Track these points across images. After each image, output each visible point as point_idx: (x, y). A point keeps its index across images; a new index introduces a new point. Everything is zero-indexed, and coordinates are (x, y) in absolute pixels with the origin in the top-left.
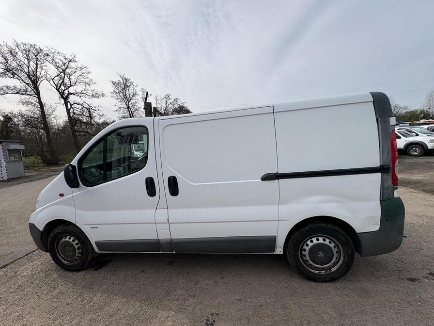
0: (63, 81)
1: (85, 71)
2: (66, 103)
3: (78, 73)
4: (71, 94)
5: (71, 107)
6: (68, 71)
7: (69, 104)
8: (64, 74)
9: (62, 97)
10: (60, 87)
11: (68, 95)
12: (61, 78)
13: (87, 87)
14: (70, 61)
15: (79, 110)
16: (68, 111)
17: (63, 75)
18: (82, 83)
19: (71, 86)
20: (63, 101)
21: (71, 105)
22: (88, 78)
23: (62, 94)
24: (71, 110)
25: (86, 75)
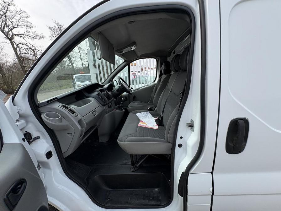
0: (6, 23)
1: (25, 15)
2: (12, 43)
3: (18, 17)
4: (16, 35)
5: (17, 47)
6: (8, 14)
7: (14, 44)
8: (6, 17)
9: (8, 38)
10: (4, 28)
11: (13, 36)
12: (3, 21)
13: (29, 30)
14: (9, 5)
15: (25, 49)
16: (15, 50)
17: (5, 18)
18: (23, 26)
19: (14, 28)
20: (8, 41)
21: (17, 45)
22: (28, 22)
23: (7, 35)
24: (18, 49)
25: (25, 19)
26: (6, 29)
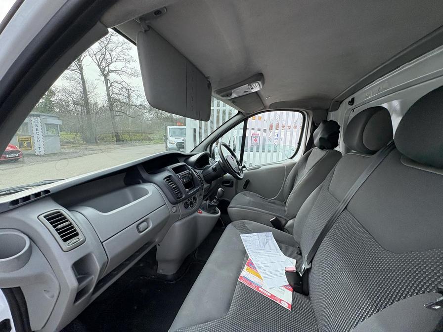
0: (104, 57)
1: (126, 47)
2: (106, 81)
3: (120, 49)
4: (112, 71)
5: (111, 86)
6: (110, 46)
7: (109, 81)
8: (106, 49)
9: (104, 75)
10: (101, 63)
11: (109, 71)
12: (102, 54)
13: (127, 65)
14: (112, 35)
15: (118, 89)
16: (108, 88)
17: (104, 50)
18: (122, 60)
19: (112, 62)
20: (103, 78)
21: (111, 84)
22: (128, 55)
23: (103, 71)
24: (111, 89)
25: (127, 52)
26: (104, 64)
